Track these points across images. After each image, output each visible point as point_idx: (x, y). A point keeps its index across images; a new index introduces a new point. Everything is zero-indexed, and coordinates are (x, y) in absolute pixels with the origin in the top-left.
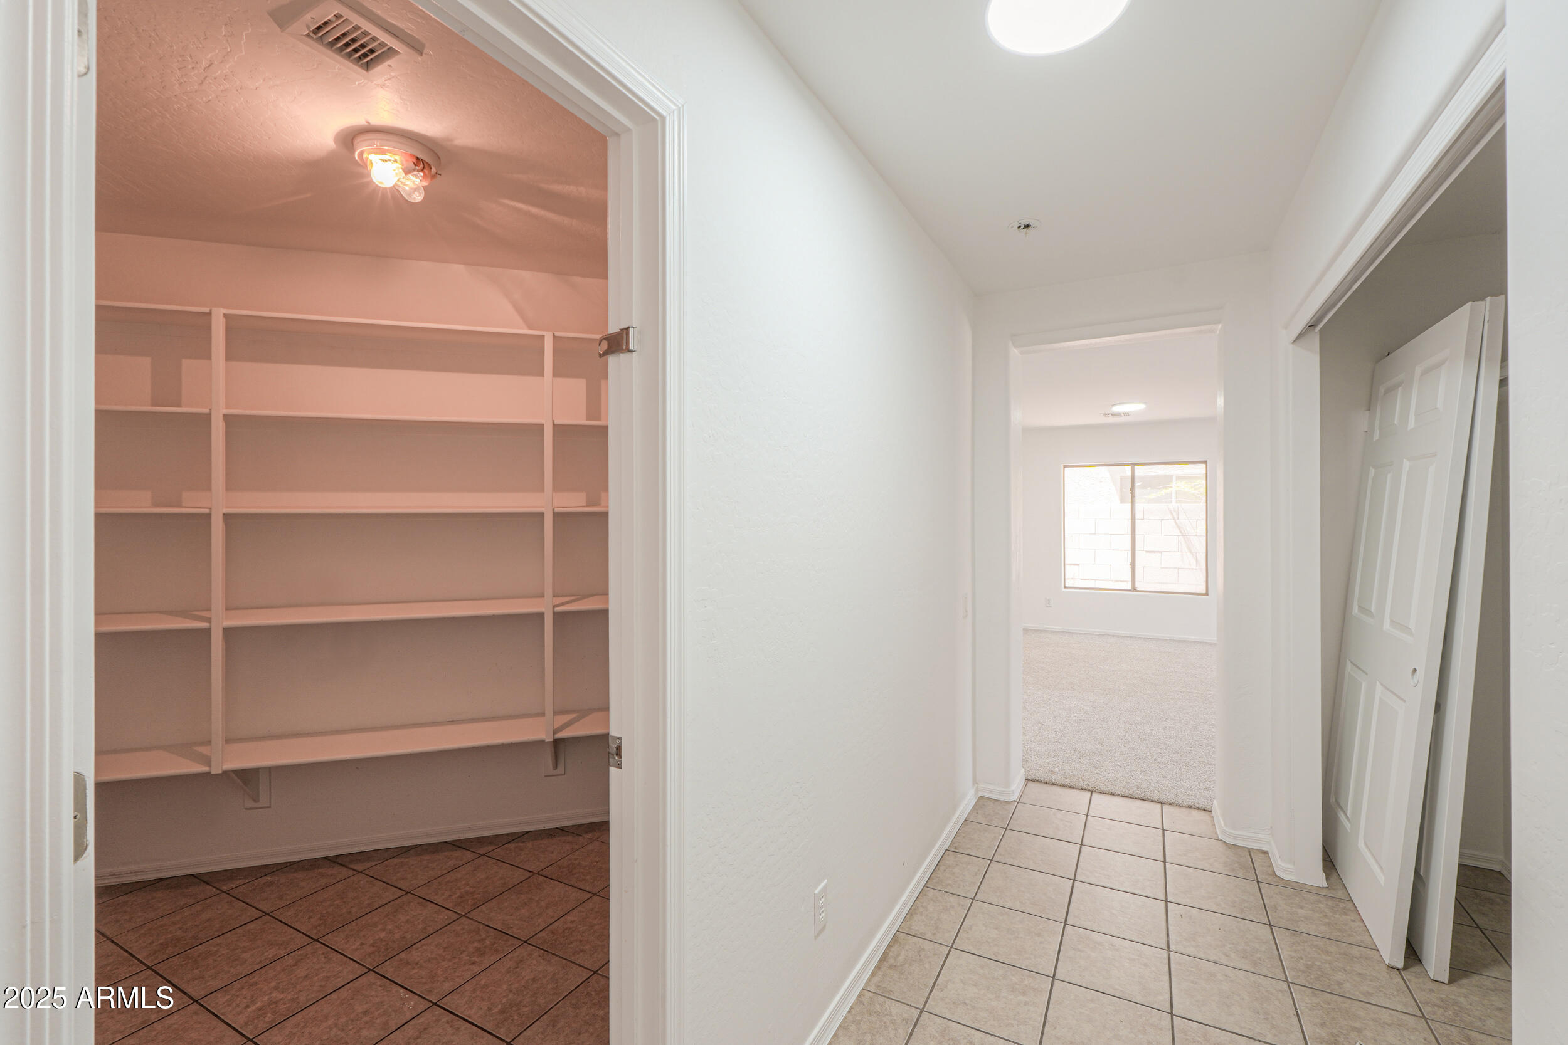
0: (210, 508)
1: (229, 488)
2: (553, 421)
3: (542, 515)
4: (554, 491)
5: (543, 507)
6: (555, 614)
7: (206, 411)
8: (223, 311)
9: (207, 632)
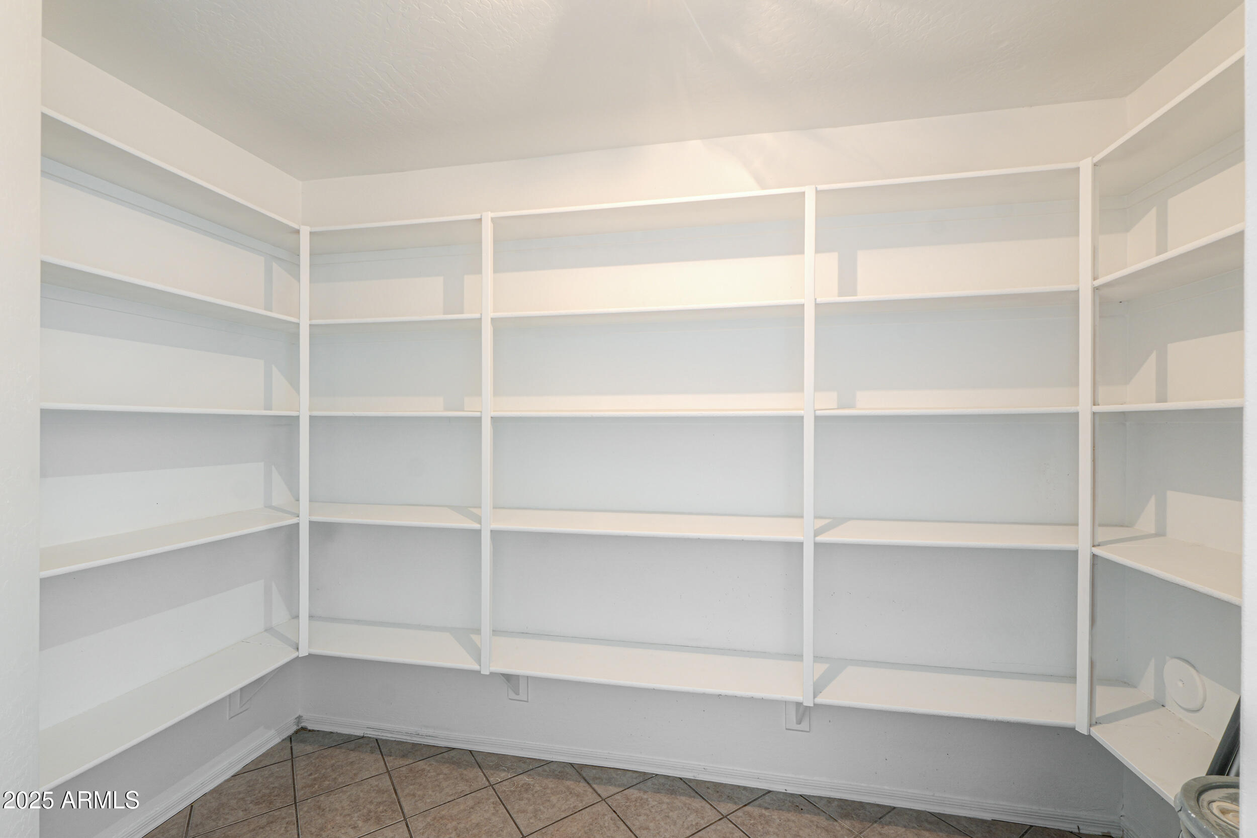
0: (481, 412)
1: (496, 393)
2: (816, 299)
3: (801, 419)
4: (815, 390)
5: (803, 410)
6: (817, 545)
7: (477, 316)
8: (491, 215)
9: (478, 532)
